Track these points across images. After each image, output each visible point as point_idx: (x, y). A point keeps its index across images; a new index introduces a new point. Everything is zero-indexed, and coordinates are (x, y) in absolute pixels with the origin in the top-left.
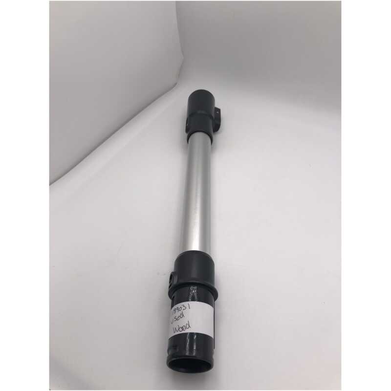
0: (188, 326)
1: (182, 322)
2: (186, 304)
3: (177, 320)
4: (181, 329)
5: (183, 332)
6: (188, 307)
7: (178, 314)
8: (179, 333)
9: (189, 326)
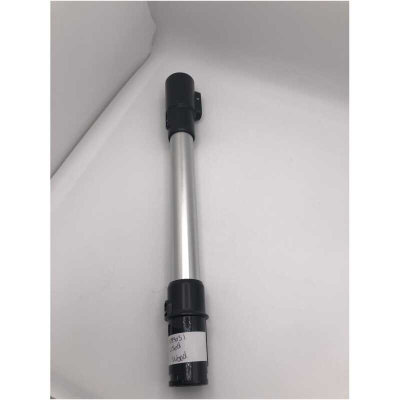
0: (184, 356)
1: (180, 353)
2: (181, 334)
3: (175, 349)
4: (179, 360)
5: (181, 362)
6: (183, 338)
7: (175, 344)
8: (177, 363)
9: (186, 357)
